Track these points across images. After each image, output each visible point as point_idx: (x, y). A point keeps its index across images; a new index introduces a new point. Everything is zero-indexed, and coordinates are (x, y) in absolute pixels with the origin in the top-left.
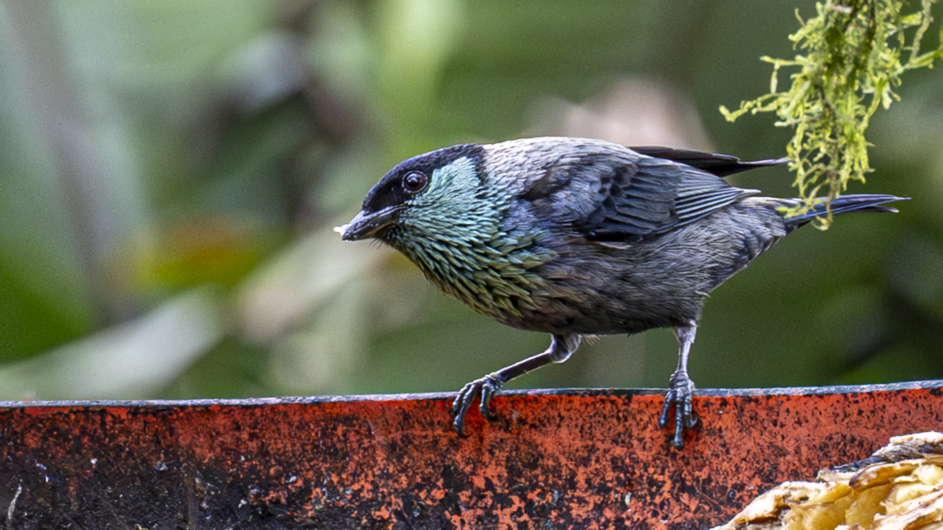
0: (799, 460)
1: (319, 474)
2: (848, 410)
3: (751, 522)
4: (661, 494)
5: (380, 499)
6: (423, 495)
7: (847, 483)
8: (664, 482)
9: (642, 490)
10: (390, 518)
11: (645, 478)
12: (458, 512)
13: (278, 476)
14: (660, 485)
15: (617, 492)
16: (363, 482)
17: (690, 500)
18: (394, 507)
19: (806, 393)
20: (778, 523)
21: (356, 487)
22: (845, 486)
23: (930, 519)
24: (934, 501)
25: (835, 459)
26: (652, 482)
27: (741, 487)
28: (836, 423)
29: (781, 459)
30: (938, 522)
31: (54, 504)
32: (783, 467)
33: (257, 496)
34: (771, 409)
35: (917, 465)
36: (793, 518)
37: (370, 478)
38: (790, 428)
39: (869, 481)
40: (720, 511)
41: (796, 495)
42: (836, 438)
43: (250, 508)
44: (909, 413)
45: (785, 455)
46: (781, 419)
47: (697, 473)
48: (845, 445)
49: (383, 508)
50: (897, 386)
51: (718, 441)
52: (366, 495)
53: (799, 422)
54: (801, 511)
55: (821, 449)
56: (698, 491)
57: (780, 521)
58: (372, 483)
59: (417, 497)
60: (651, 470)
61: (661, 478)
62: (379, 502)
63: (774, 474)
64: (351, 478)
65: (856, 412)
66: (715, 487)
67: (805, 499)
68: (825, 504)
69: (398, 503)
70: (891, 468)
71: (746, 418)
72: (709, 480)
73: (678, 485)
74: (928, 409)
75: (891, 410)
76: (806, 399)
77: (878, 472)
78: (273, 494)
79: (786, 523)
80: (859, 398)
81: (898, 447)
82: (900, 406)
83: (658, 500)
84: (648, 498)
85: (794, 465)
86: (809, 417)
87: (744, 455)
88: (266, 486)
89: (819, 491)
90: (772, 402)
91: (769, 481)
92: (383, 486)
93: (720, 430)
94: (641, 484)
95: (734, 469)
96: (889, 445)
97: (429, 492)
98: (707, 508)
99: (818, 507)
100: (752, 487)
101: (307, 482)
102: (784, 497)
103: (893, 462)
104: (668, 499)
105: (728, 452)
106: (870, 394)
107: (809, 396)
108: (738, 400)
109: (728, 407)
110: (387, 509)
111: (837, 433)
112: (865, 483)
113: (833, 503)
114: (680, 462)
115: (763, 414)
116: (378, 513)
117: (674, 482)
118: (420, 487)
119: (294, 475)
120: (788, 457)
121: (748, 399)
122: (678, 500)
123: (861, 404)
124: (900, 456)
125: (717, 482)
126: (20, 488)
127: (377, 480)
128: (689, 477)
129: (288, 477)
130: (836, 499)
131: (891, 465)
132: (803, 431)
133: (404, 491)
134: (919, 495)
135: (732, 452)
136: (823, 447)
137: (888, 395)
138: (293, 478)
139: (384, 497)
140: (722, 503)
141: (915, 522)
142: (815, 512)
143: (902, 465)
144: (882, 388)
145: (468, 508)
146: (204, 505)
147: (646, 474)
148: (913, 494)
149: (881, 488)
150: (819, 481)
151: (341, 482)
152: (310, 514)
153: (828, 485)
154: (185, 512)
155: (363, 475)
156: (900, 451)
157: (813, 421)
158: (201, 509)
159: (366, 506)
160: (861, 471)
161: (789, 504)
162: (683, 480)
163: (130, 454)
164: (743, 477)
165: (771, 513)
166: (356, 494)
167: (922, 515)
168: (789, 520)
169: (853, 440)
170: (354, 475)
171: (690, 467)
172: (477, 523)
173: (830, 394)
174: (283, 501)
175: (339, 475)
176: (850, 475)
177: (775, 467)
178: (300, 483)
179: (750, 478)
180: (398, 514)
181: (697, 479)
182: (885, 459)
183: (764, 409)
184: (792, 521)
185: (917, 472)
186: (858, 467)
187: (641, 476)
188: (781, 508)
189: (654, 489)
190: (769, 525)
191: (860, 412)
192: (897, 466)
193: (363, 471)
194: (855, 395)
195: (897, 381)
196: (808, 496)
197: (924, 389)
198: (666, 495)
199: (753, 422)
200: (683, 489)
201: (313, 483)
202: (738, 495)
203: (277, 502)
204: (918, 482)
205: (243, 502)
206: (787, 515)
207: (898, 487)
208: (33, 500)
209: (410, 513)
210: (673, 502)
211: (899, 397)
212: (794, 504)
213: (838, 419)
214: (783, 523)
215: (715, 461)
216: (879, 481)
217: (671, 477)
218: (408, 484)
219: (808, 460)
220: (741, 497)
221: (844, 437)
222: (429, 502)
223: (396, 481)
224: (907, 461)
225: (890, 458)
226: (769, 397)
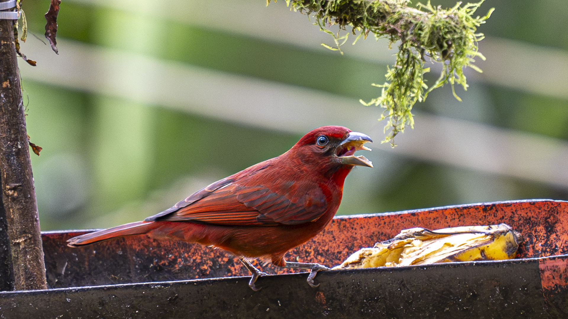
0: (362, 242)
1: (180, 254)
2: (380, 223)
3: (350, 264)
4: (310, 256)
5: (204, 262)
6: (220, 260)
7: (387, 248)
8: (311, 252)
9: (303, 255)
10: (208, 269)
11: (304, 251)
12: (233, 265)
13: (165, 255)
14: (309, 253)
15: (293, 256)
16: (197, 256)
17: (321, 258)
18: (209, 265)
19: (364, 217)
20: (360, 263)
21: (194, 258)
22: (386, 249)
23: (421, 259)
24: (421, 253)
25: (376, 241)
26: (306, 252)
27: (340, 253)
28: (376, 227)
29: (355, 242)
30: (423, 260)
31: (80, 268)
32: (356, 245)
33: (157, 263)
34: (351, 223)
35: (413, 240)
36: (367, 262)
37: (200, 254)
38: (359, 230)
39: (395, 247)
40: (333, 262)
41: (367, 253)
42: (376, 233)
43: (155, 267)
44: (403, 222)
45: (356, 240)
46: (355, 227)
47: (323, 248)
48: (379, 235)
49: (205, 265)
50: (399, 213)
51: (331, 236)
52: (198, 261)
53: (362, 228)
54: (369, 259)
55: (370, 237)
56: (324, 254)
57: (361, 263)
58: (201, 256)
59: (218, 261)
60: (306, 247)
61: (310, 250)
62: (203, 263)
63: (353, 247)
64: (192, 255)
65: (383, 223)
66: (330, 253)
67: (371, 254)
68: (378, 256)
69: (210, 263)
70: (403, 242)
71: (342, 226)
72: (328, 250)
73: (316, 253)
74: (410, 221)
75: (397, 222)
76: (364, 219)
77: (398, 243)
78: (163, 262)
79: (364, 264)
80: (384, 218)
81: (405, 234)
82: (400, 220)
83: (309, 258)
84: (305, 258)
85: (360, 244)
86: (365, 225)
87: (341, 240)
88: (161, 258)
89: (376, 251)
90: (351, 221)
91: (351, 250)
92: (205, 257)
93: (332, 232)
94: (303, 253)
95: (337, 246)
96: (401, 233)
97: (222, 259)
98: (328, 261)
99: (375, 257)
100: (344, 253)
101: (176, 257)
102: (363, 254)
103: (404, 239)
104: (313, 258)
105: (335, 239)
106: (389, 216)
107: (366, 218)
108: (339, 221)
109: (335, 223)
110: (206, 266)
111: (376, 231)
112: (393, 248)
113: (381, 255)
114: (317, 244)
115: (348, 225)
116: (203, 267)
117: (315, 252)
118: (218, 257)
119: (171, 254)
120: (358, 241)
121: (342, 220)
122: (316, 258)
123: (385, 220)
124: (406, 237)
125: (331, 251)
126: (67, 263)
127: (202, 255)
128: (321, 250)
129: (168, 255)
130: (383, 254)
131: (403, 240)
132: (363, 231)
133: (213, 259)
134: (414, 251)
135: (337, 239)
136: (371, 237)
137: (395, 216)
138: (170, 256)
139: (205, 261)
140: (333, 259)
141: (415, 260)
142: (375, 259)
143: (407, 240)
144: (393, 213)
145: (237, 264)
146: (137, 267)
147: (304, 249)
148: (412, 251)
149: (399, 249)
150: (375, 248)
151: (189, 257)
152: (177, 268)
153: (379, 249)
154: (130, 269)
155: (197, 254)
156: (406, 235)
157: (367, 227)
158: (136, 268)
159: (198, 265)
160: (391, 243)
161: (365, 256)
162: (318, 251)
163: (108, 249)
164: (341, 249)
165: (358, 260)
166: (194, 260)
167: (417, 258)
168: (365, 262)
169: (382, 233)
170: (193, 253)
171: (321, 246)
172: (241, 270)
173: (373, 217)
174: (167, 264)
175: (188, 254)
176: (388, 245)
177: (353, 245)
178: (173, 257)
179: (344, 249)
180: (210, 267)
181: (323, 250)
182: (400, 239)
183: (349, 223)
184: (366, 263)
185: (413, 243)
186: (390, 242)
187: (302, 250)
188: (362, 258)
189: (307, 255)
190: (357, 264)
191: (385, 223)
192: (405, 241)
193: (197, 252)
194: (383, 216)
195: (398, 211)
196: (372, 253)
197: (409, 213)
198: (312, 257)
199: (344, 228)
200: (318, 254)
201: (178, 257)
202: (339, 256)
203: (164, 265)
204: (413, 246)
205: (152, 265)
206: (364, 261)
207: (406, 248)
208: (72, 267)
209: (215, 267)
210: (315, 259)
211: (400, 217)
212: (366, 256)
213: (377, 226)
214: (363, 264)
215: (330, 243)
216: (399, 246)
217: (314, 250)
218: (214, 256)
219: (365, 242)
220: (340, 257)
221: (379, 233)
222: (222, 263)
223: (209, 255)
224: (409, 239)
225: (402, 238)
226: (350, 219)
